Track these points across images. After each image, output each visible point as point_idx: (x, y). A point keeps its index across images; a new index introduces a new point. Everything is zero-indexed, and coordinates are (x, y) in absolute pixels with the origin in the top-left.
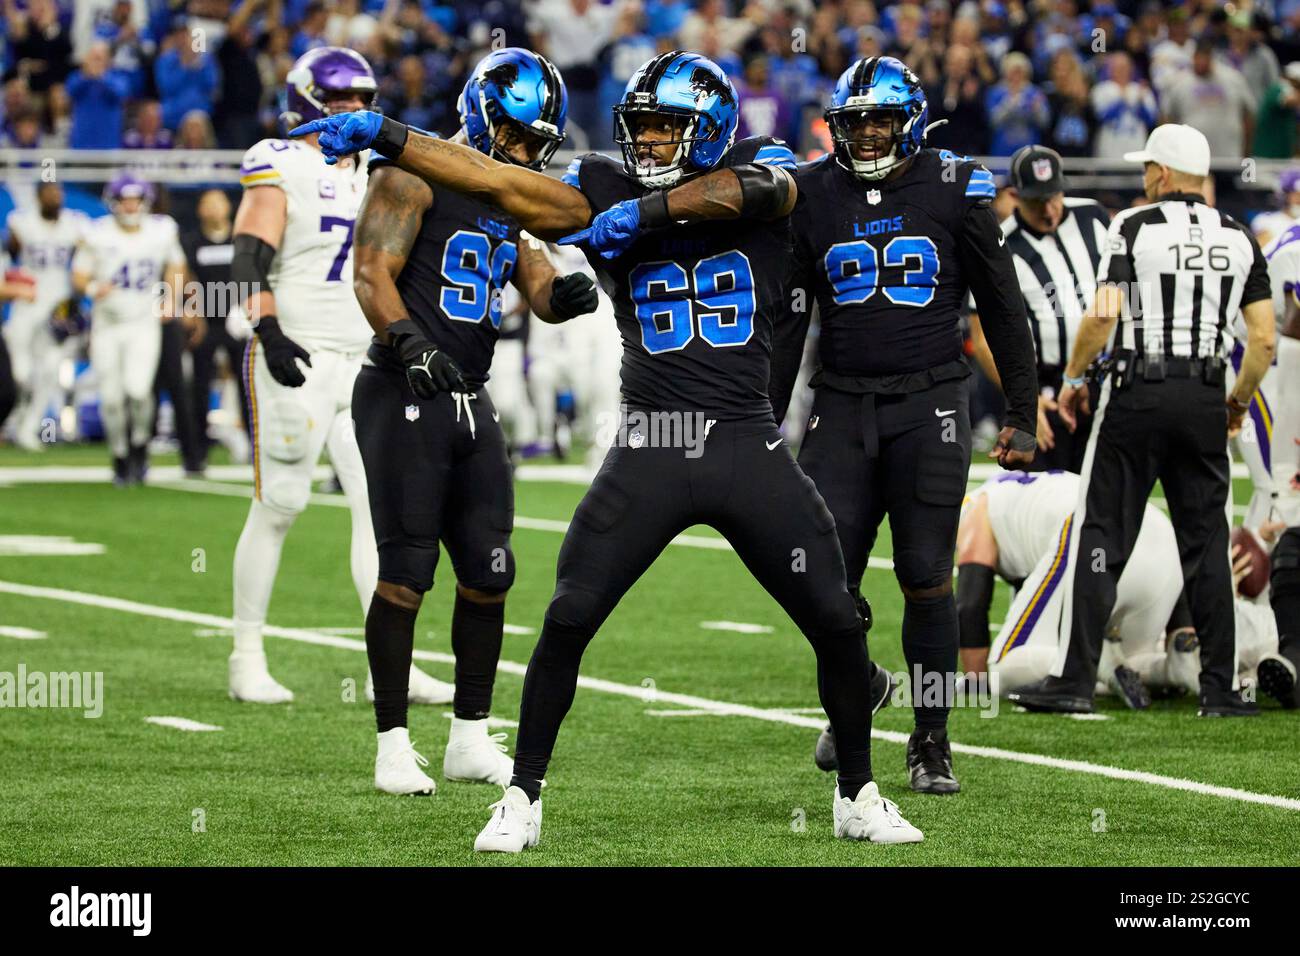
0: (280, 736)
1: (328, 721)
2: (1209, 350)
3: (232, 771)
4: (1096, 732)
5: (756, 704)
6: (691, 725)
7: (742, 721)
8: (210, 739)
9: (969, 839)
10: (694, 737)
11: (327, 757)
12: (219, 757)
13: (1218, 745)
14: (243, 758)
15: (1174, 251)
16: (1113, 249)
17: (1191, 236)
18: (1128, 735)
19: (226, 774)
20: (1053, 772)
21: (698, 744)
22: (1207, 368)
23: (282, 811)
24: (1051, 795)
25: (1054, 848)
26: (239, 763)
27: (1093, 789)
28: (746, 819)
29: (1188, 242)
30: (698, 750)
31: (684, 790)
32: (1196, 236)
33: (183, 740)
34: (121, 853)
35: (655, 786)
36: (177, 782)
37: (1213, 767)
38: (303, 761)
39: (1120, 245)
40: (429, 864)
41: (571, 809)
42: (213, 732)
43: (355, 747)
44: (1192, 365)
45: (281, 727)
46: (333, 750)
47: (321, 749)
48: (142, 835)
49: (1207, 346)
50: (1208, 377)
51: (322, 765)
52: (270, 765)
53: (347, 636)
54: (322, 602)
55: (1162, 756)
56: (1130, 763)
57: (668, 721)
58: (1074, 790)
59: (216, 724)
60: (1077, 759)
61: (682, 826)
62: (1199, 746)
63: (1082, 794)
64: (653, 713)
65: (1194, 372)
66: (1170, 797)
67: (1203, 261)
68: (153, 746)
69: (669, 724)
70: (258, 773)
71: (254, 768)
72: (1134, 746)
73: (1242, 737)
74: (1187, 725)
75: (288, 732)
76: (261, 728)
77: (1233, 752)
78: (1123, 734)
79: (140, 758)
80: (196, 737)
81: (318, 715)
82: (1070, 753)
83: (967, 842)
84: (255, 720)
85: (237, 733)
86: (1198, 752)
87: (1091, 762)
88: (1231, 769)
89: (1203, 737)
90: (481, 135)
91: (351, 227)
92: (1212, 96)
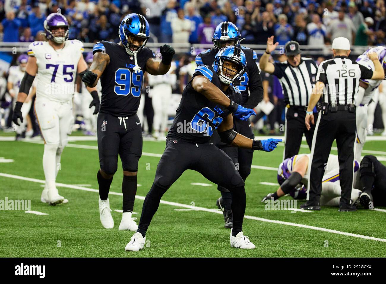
0: (66, 216)
1: (80, 212)
2: (350, 102)
3: (52, 227)
4: (308, 216)
5: (207, 207)
6: (188, 213)
7: (204, 212)
8: (45, 217)
9: (271, 247)
10: (188, 217)
11: (80, 223)
12: (47, 222)
13: (344, 220)
15: (338, 72)
16: (320, 72)
17: (343, 67)
18: (318, 217)
19: (50, 228)
20: (296, 228)
21: (190, 219)
22: (350, 107)
23: (66, 239)
24: (295, 235)
25: (295, 250)
26: (54, 224)
27: (307, 233)
28: (204, 242)
29: (342, 69)
30: (190, 221)
31: (186, 233)
32: (345, 67)
33: (37, 218)
35: (177, 232)
36: (35, 230)
37: (343, 226)
38: (73, 224)
39: (323, 71)
41: (152, 239)
42: (46, 215)
43: (88, 220)
44: (345, 107)
45: (66, 214)
46: (81, 221)
47: (78, 220)
48: (25, 246)
49: (349, 101)
50: (350, 110)
51: (78, 225)
52: (63, 225)
53: (86, 187)
54: (78, 177)
55: (328, 223)
56: (318, 225)
57: (181, 212)
58: (302, 233)
59: (47, 213)
60: (302, 224)
61: (185, 243)
62: (339, 220)
63: (304, 234)
64: (177, 210)
65: (346, 108)
66: (330, 235)
67: (347, 74)
68: (28, 219)
69: (181, 213)
71: (58, 226)
72: (319, 220)
73: (352, 217)
74: (335, 214)
75: (68, 215)
76: (60, 214)
77: (349, 222)
78: (316, 217)
79: (24, 223)
80: (41, 217)
81: (77, 210)
82: (301, 222)
83: (270, 249)
84: (58, 212)
85: (53, 215)
86: (338, 222)
87: (307, 225)
88: (348, 227)
89: (340, 217)
90: (124, 40)
91: (56, 67)
92: (343, 27)
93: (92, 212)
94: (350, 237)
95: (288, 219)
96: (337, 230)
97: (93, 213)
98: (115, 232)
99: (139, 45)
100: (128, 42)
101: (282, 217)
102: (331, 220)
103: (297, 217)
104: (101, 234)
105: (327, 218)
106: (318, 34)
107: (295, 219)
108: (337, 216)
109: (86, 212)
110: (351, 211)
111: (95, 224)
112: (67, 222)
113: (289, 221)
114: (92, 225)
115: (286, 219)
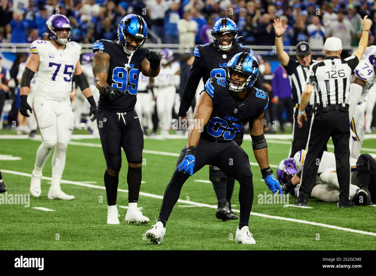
0: (72, 213)
1: (86, 208)
2: (341, 101)
3: (58, 223)
4: (308, 212)
5: (210, 204)
6: (191, 210)
7: (206, 209)
8: (52, 213)
10: (191, 213)
11: (85, 219)
12: (54, 218)
13: (343, 216)
14: (61, 219)
15: (328, 73)
16: (310, 74)
17: (332, 68)
18: (318, 213)
19: (56, 223)
20: (296, 223)
21: (193, 215)
22: (341, 107)
23: (73, 234)
24: (295, 230)
25: (296, 245)
26: (60, 220)
27: (307, 228)
29: (332, 70)
30: (193, 217)
31: (189, 228)
32: (334, 68)
33: (44, 214)
34: (26, 247)
35: (181, 228)
36: (42, 226)
37: (342, 222)
38: (79, 220)
39: (312, 73)
40: (115, 249)
42: (53, 211)
43: (94, 216)
44: (336, 106)
45: (72, 210)
46: (87, 217)
47: (84, 216)
48: (32, 241)
50: (341, 110)
51: (84, 221)
52: (69, 221)
53: (91, 184)
54: (84, 174)
55: (327, 219)
56: (318, 221)
57: (184, 208)
58: (302, 229)
59: (54, 209)
60: (303, 220)
61: (188, 239)
62: (338, 216)
63: (304, 230)
64: (180, 206)
65: (337, 108)
66: (330, 230)
67: (337, 75)
68: (35, 215)
69: (185, 210)
70: (66, 223)
72: (319, 216)
73: (351, 213)
74: (334, 210)
75: (74, 211)
76: (67, 210)
77: (348, 218)
78: (316, 213)
79: (32, 219)
80: (48, 213)
81: (83, 207)
82: (301, 218)
83: (271, 244)
84: (65, 208)
85: (60, 212)
86: (338, 217)
87: (307, 220)
88: (347, 223)
89: (339, 213)
90: (122, 39)
91: (59, 66)
92: (342, 28)
93: (97, 208)
94: (349, 232)
95: (288, 215)
96: (336, 226)
97: (98, 210)
98: (120, 228)
99: (137, 45)
100: (126, 41)
101: (283, 213)
102: (330, 216)
103: (297, 213)
104: (106, 229)
105: (327, 214)
106: (318, 35)
107: (295, 215)
108: (337, 212)
109: (92, 209)
110: (350, 207)
111: (100, 220)
112: (73, 218)
113: (290, 217)
114: (98, 221)
115: (286, 215)
